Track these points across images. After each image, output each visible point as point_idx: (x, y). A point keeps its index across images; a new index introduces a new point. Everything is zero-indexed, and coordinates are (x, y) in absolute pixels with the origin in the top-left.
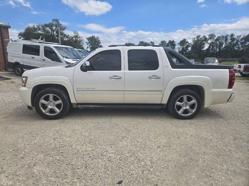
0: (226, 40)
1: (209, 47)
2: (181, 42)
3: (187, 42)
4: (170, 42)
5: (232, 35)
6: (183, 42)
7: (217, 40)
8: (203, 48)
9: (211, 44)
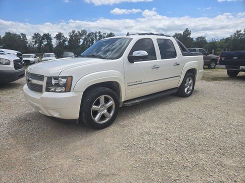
0: (96, 36)
1: (84, 42)
2: (57, 35)
3: (63, 36)
4: (45, 35)
5: (99, 32)
6: (59, 36)
7: (89, 36)
8: (79, 42)
9: (85, 40)
